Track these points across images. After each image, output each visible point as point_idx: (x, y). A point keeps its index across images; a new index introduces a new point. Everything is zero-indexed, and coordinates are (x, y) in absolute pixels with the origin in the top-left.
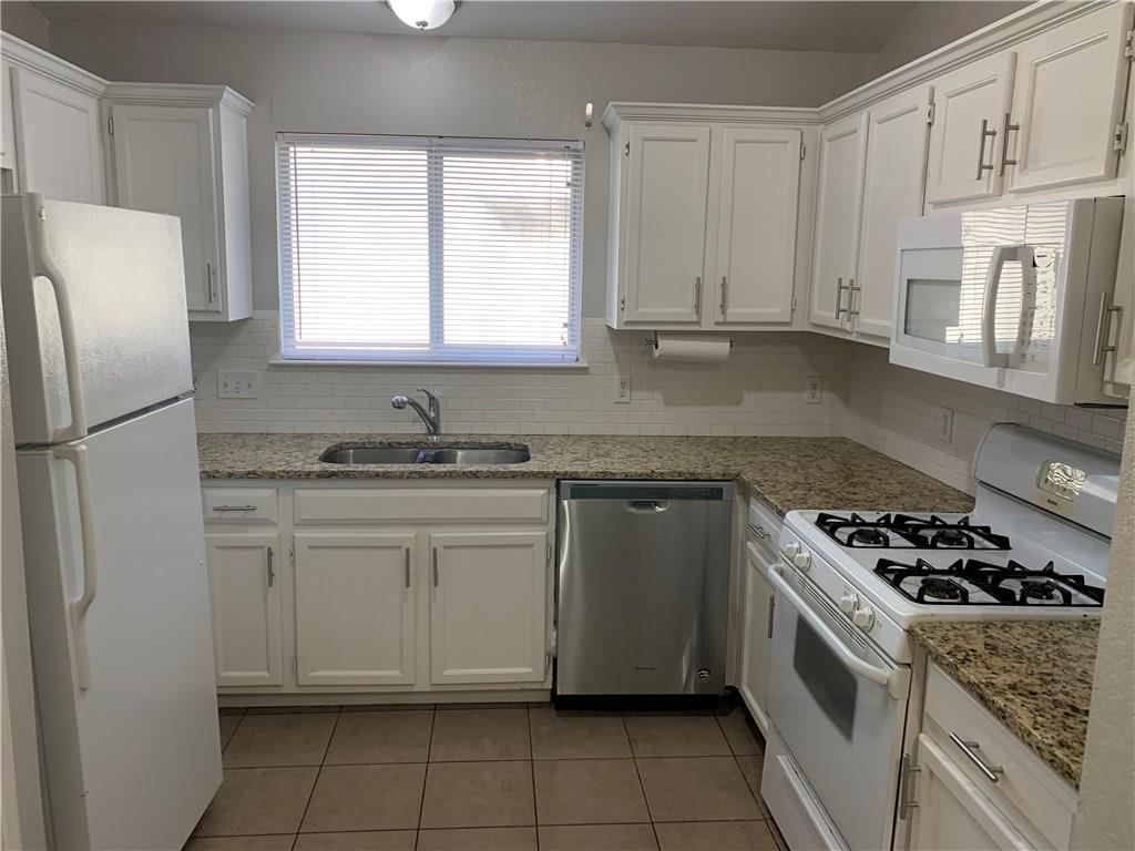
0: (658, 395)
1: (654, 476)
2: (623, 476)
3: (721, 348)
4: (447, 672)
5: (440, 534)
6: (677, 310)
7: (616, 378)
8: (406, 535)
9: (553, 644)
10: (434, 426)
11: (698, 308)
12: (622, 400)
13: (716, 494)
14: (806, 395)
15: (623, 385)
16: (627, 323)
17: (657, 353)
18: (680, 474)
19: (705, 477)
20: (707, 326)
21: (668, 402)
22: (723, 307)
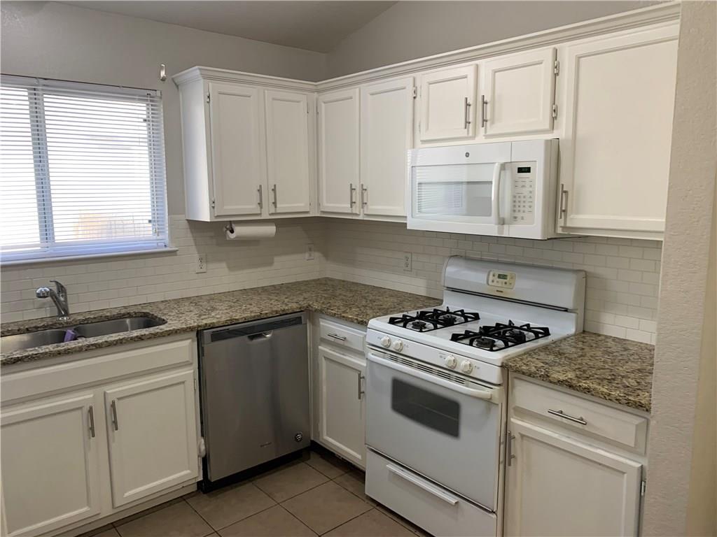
0: (224, 265)
1: (262, 316)
2: (243, 320)
3: (271, 230)
4: (126, 494)
5: (113, 390)
6: (247, 207)
7: (196, 256)
8: (86, 396)
9: (203, 448)
10: (63, 309)
11: (260, 204)
12: (202, 270)
13: (298, 321)
14: (307, 255)
15: (201, 260)
16: (218, 216)
17: (232, 236)
18: (277, 312)
19: (290, 311)
20: (265, 216)
21: (231, 268)
22: (275, 203)
